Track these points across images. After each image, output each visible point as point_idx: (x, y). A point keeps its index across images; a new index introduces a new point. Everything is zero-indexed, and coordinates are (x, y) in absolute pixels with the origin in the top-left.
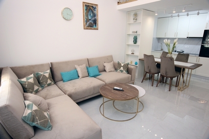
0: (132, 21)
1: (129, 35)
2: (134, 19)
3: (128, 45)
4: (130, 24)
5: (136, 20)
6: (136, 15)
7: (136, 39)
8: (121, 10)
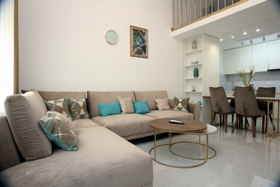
0: (190, 50)
1: (187, 67)
2: (193, 48)
3: (188, 80)
4: (188, 54)
5: (196, 48)
6: (195, 42)
7: (197, 71)
8: (175, 37)
